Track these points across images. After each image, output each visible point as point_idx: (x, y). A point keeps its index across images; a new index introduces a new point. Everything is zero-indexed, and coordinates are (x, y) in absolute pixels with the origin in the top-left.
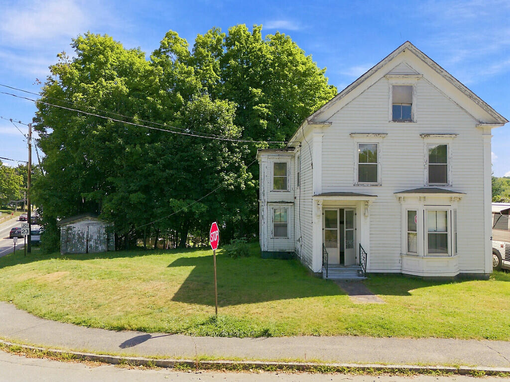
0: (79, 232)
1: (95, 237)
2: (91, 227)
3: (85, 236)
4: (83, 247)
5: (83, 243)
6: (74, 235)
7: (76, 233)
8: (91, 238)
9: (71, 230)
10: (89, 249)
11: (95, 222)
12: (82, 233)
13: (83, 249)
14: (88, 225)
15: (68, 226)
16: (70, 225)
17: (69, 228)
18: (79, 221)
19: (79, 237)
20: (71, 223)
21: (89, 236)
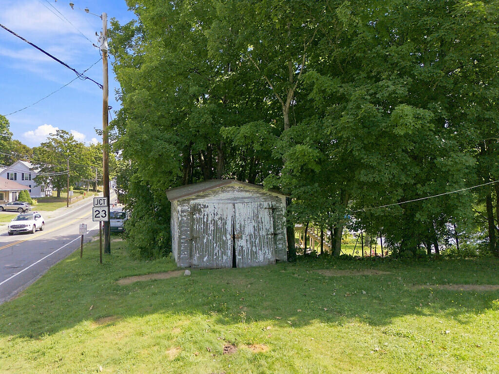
0: (216, 218)
1: (249, 229)
2: (239, 206)
3: (229, 227)
4: (224, 253)
5: (225, 243)
6: (206, 224)
7: (210, 219)
8: (242, 232)
9: (200, 211)
10: (238, 257)
11: (247, 194)
12: (221, 219)
13: (225, 258)
14: (234, 201)
15: (192, 202)
16: (197, 201)
17: (195, 209)
18: (216, 193)
19: (217, 229)
20: (198, 197)
21: (238, 226)
